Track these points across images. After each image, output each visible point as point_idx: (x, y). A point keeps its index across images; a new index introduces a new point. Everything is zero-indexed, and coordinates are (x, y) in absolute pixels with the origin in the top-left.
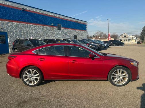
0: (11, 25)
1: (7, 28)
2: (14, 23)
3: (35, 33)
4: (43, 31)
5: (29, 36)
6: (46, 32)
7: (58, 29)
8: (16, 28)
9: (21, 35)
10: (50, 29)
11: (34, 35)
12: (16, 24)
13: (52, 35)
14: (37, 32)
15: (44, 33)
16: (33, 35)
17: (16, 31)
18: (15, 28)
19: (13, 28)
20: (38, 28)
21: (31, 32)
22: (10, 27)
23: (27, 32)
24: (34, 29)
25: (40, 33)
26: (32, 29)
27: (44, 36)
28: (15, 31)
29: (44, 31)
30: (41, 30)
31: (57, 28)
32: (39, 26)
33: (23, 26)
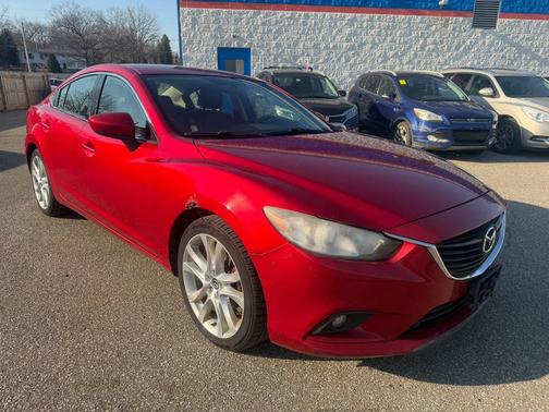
0: (263, 24)
1: (251, 36)
2: (275, 14)
3: (352, 47)
4: (389, 39)
5: (326, 61)
6: (405, 42)
7: (475, 25)
8: (279, 32)
9: (296, 58)
10: (428, 27)
11: (343, 60)
12: (279, 16)
13: (434, 54)
14: (362, 45)
15: (391, 49)
16: (339, 59)
17: (278, 45)
18: (277, 32)
19: (270, 31)
20: (365, 24)
21: (335, 47)
22: (260, 30)
23: (316, 46)
24: (347, 31)
25: (372, 48)
26: (340, 31)
27: (389, 63)
28: (274, 44)
29: (393, 41)
30: (379, 34)
31: (469, 21)
32: (371, 20)
33: (305, 23)
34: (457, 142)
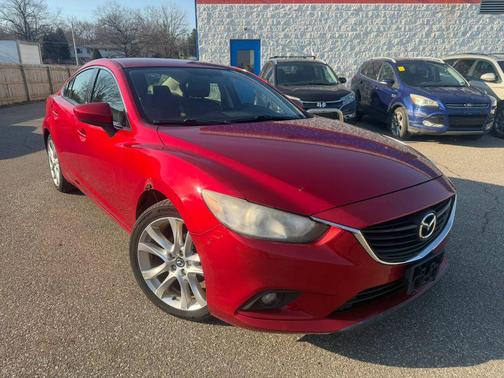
0: (272, 17)
1: (261, 28)
2: (283, 7)
3: (357, 36)
4: (394, 27)
5: (331, 50)
6: (410, 30)
7: (483, 11)
8: (287, 24)
9: (303, 48)
10: (434, 14)
11: (348, 48)
12: (287, 9)
13: (440, 41)
14: (367, 34)
15: (396, 36)
16: (344, 48)
17: (286, 36)
18: (285, 23)
19: (279, 23)
20: (370, 14)
21: (341, 36)
22: (270, 21)
23: (323, 36)
24: (353, 20)
25: (376, 36)
26: (346, 20)
27: (394, 50)
28: (282, 35)
29: (398, 28)
30: (384, 23)
31: (476, 7)
32: (377, 9)
33: (312, 15)
34: (452, 127)
